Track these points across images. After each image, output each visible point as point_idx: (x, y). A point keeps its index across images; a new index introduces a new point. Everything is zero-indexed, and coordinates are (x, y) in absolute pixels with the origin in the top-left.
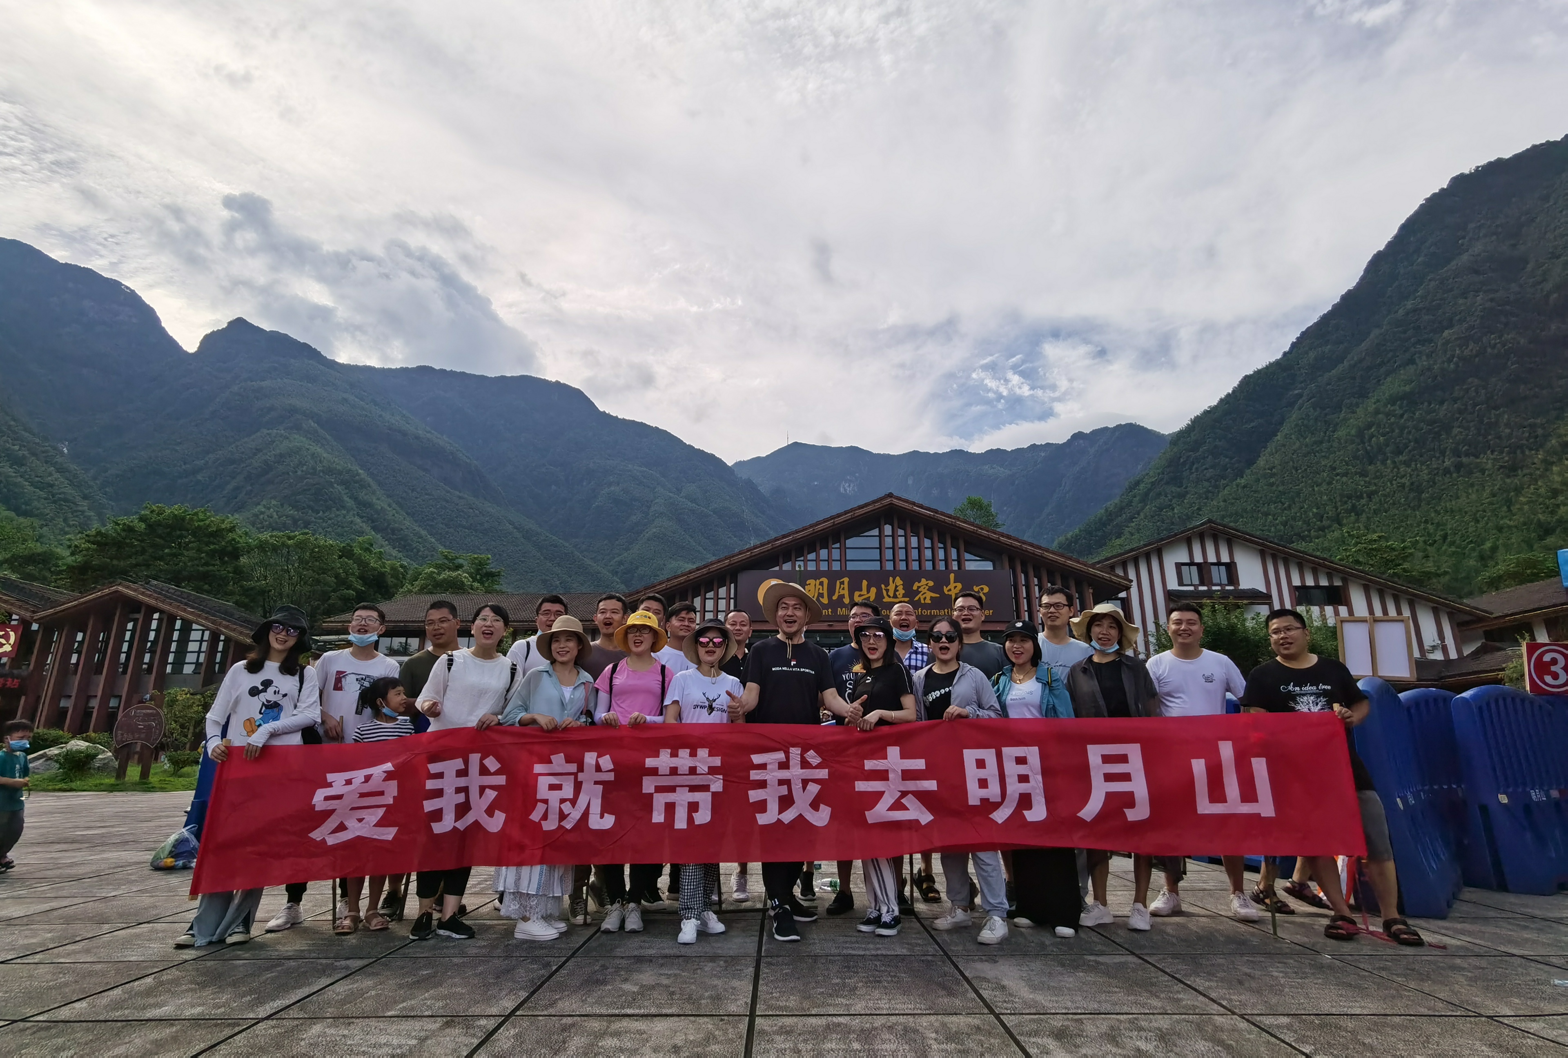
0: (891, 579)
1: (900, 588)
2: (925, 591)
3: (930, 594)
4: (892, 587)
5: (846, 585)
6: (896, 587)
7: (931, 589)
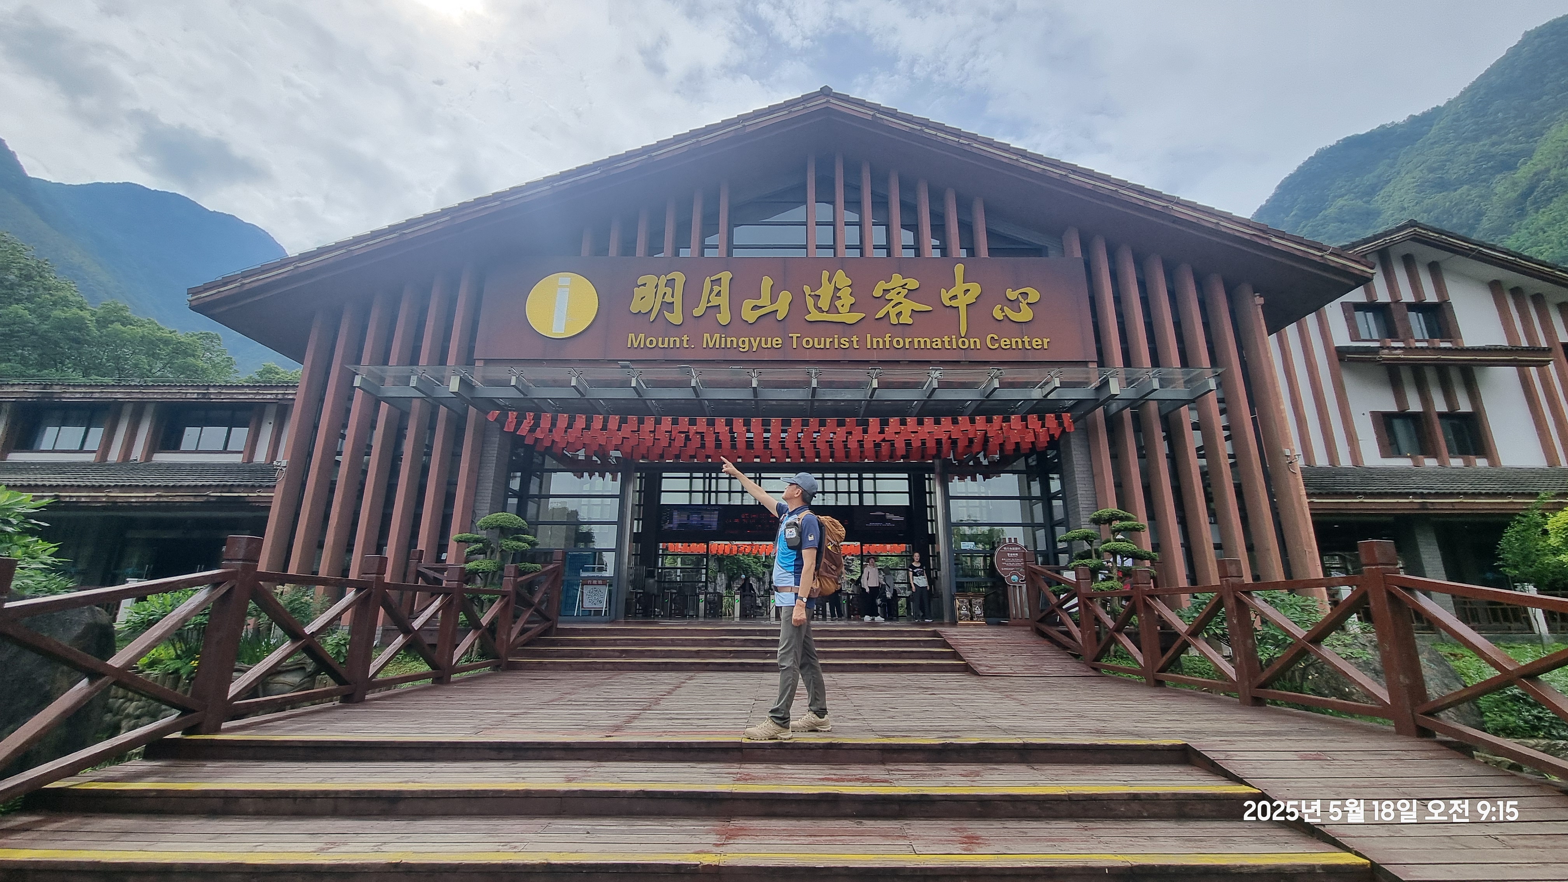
0: (825, 274)
1: (845, 293)
2: (900, 298)
3: (908, 306)
4: (826, 291)
5: (725, 287)
6: (837, 289)
7: (911, 294)
